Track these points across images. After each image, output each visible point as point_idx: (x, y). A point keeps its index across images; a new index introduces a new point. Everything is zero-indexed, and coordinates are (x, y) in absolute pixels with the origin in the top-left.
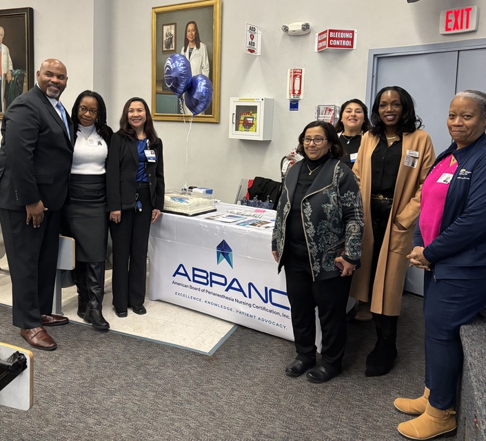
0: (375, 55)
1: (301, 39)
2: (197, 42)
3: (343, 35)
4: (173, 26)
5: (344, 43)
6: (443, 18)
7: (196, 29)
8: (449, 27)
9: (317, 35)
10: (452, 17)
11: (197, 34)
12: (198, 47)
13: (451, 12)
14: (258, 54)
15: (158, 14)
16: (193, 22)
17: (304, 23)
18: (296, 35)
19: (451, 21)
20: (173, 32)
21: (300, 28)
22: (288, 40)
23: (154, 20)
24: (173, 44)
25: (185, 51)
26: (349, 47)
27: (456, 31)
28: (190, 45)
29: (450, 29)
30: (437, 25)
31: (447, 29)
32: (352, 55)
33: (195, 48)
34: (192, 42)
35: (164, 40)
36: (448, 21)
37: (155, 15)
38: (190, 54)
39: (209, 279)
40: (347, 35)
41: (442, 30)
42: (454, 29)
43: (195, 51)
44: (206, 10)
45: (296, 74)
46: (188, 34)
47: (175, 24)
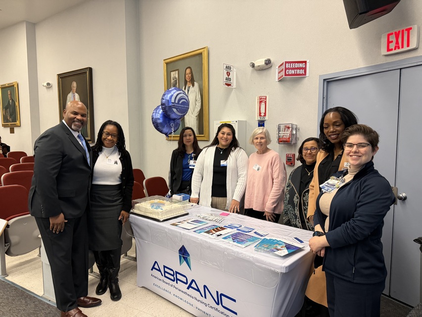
0: (324, 80)
1: (265, 72)
2: (192, 81)
3: (297, 65)
4: (177, 72)
5: (298, 72)
6: (384, 41)
7: (191, 73)
8: (390, 48)
9: (277, 67)
10: (393, 38)
11: (192, 76)
12: (193, 85)
13: (392, 34)
14: (234, 87)
15: (167, 64)
16: (189, 68)
17: (266, 59)
18: (261, 69)
19: (392, 42)
20: (177, 76)
21: (264, 63)
22: (256, 74)
23: (165, 68)
24: (178, 84)
25: (185, 89)
26: (302, 75)
27: (397, 51)
28: (189, 84)
29: (392, 50)
30: (379, 47)
31: (389, 50)
32: (306, 81)
33: (191, 86)
34: (189, 82)
35: (172, 82)
36: (389, 42)
37: (165, 65)
38: (188, 91)
39: (175, 276)
40: (301, 65)
41: (384, 51)
42: (395, 49)
43: (191, 89)
44: (197, 57)
45: (262, 100)
46: (187, 76)
47: (178, 70)
